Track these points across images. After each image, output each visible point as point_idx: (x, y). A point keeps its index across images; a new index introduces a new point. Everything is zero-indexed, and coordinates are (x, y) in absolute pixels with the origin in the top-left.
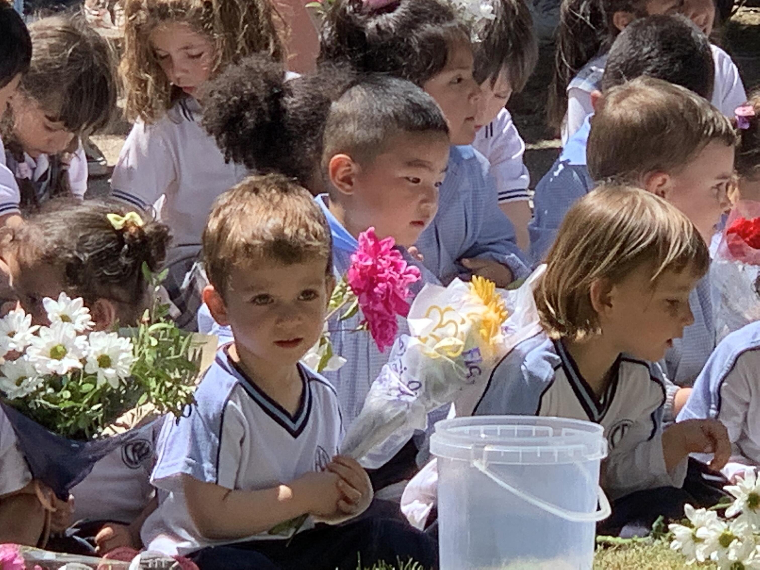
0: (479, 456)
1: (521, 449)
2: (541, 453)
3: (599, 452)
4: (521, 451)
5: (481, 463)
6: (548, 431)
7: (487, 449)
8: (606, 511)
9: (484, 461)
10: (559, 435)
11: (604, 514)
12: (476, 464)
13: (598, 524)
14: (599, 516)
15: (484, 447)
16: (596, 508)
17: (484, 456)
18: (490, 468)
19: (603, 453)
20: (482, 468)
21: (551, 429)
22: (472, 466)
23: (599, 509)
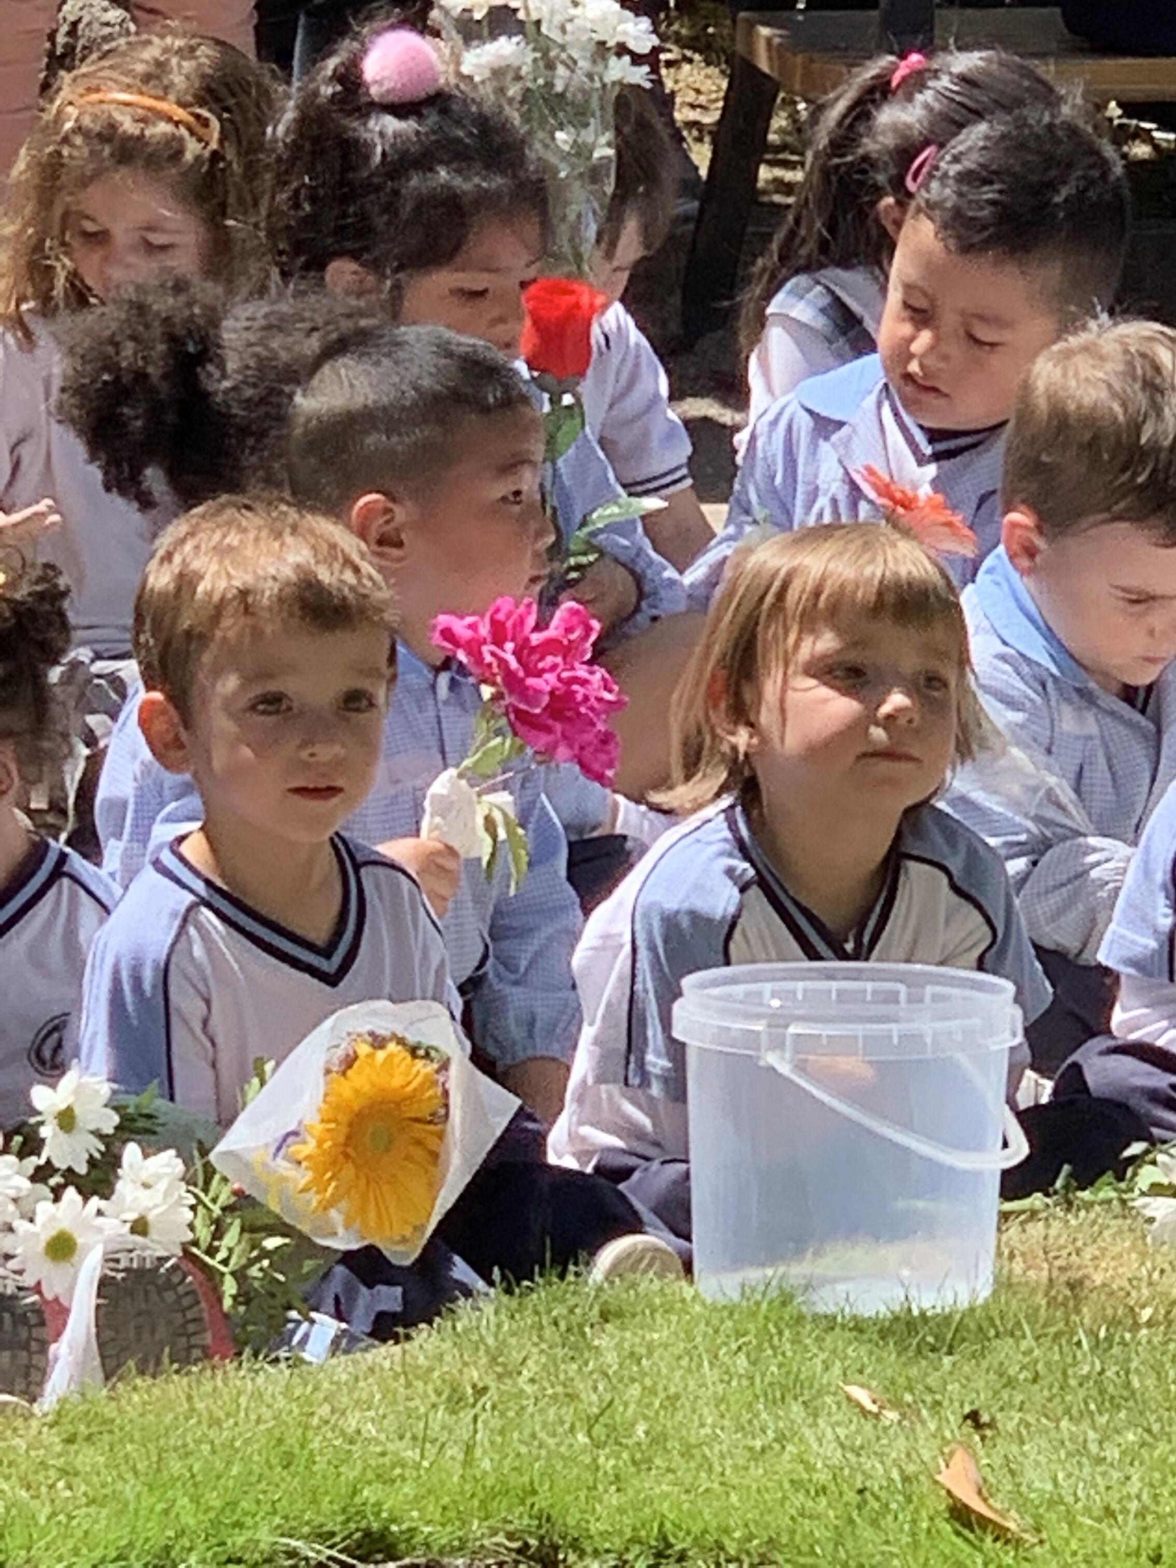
0: (778, 1044)
1: (859, 1029)
2: (900, 1037)
3: (1007, 1034)
4: (860, 1034)
5: (782, 1058)
6: (897, 993)
7: (793, 1029)
8: (1020, 1147)
9: (788, 1055)
10: (921, 1001)
11: (1016, 1153)
12: (771, 1059)
13: (1006, 1174)
14: (1008, 1159)
15: (786, 1026)
16: (1000, 1143)
17: (789, 1042)
18: (801, 1067)
19: (1014, 1035)
20: (784, 1069)
21: (902, 988)
22: (762, 1063)
23: (1005, 1145)
